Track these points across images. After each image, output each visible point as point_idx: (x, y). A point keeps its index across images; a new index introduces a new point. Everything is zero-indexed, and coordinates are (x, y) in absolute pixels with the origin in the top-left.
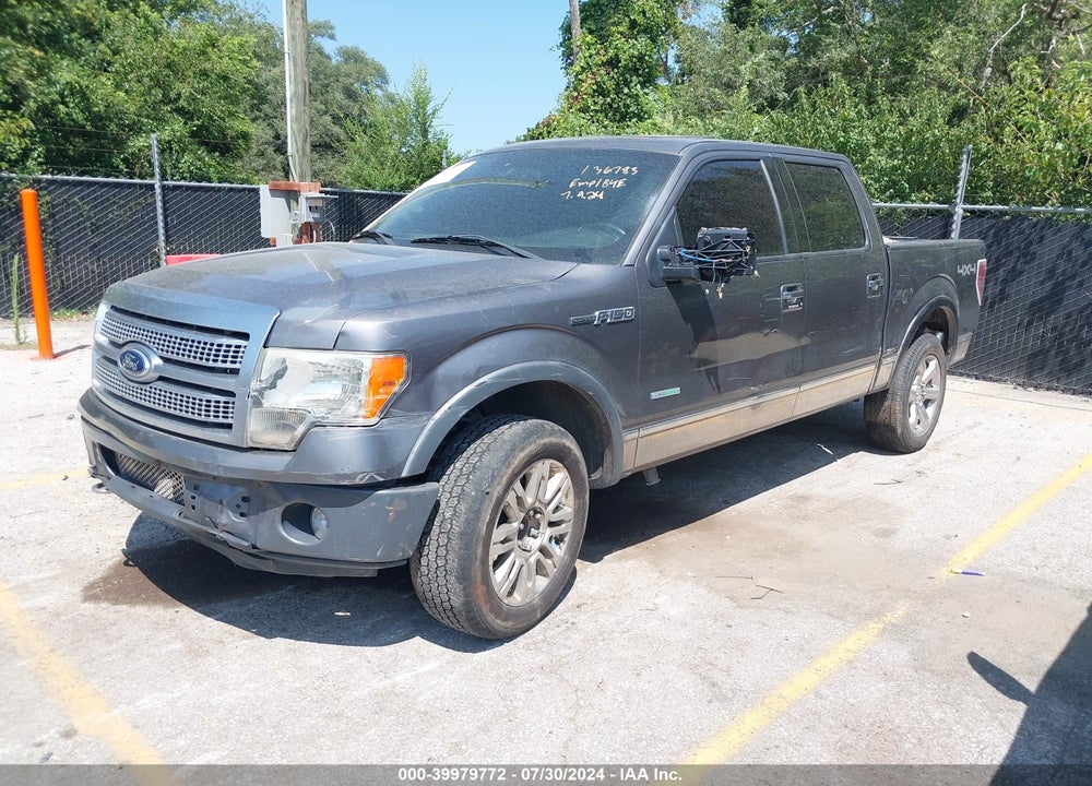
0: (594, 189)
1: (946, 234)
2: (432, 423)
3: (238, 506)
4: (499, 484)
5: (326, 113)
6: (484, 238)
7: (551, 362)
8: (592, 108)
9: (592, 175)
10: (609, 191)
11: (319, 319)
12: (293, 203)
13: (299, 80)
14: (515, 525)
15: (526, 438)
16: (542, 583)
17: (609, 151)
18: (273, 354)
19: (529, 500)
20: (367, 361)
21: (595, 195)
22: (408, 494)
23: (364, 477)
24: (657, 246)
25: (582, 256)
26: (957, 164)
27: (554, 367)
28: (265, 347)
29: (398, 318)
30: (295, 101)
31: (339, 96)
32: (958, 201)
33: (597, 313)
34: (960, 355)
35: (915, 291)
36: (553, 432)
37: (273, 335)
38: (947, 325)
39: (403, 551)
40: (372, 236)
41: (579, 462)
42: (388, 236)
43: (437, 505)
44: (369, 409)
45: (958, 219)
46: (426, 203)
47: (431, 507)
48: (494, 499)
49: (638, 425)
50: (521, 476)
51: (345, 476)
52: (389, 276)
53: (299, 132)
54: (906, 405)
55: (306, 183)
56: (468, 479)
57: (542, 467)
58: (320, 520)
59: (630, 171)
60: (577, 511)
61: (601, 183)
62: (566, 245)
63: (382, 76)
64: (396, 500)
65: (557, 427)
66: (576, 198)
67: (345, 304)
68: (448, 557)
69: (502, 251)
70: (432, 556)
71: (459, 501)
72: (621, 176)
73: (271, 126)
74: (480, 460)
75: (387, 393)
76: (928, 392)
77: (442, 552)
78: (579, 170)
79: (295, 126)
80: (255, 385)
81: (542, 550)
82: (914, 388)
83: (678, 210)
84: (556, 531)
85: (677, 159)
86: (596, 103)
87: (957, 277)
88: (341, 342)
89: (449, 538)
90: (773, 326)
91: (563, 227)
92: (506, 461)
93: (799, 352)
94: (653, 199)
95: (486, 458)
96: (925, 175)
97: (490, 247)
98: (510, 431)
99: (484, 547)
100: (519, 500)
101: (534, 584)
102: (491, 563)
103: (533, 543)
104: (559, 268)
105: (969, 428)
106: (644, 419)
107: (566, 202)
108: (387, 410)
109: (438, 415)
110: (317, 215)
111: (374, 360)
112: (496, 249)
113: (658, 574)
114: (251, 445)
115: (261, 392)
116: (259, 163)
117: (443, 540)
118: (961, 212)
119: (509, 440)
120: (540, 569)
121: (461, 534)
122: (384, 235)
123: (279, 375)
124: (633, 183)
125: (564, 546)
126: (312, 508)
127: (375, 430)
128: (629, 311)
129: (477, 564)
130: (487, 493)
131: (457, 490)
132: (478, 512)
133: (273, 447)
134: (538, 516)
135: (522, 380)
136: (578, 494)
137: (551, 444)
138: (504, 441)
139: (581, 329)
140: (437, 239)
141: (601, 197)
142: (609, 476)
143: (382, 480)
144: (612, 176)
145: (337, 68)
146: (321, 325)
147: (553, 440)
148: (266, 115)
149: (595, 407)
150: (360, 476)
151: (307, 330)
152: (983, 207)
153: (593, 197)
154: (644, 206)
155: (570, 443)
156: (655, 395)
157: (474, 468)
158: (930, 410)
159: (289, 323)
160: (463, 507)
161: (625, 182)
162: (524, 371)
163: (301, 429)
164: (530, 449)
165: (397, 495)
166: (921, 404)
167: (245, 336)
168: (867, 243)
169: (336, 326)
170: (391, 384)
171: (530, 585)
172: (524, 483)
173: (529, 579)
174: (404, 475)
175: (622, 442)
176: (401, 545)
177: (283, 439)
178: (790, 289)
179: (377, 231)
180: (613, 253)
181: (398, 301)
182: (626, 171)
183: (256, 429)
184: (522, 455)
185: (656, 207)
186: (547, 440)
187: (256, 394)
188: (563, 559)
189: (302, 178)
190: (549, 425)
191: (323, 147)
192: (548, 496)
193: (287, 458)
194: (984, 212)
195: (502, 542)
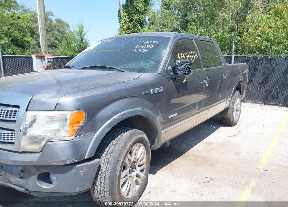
0: (144, 48)
1: (230, 63)
2: (95, 136)
3: (19, 174)
4: (123, 156)
5: (52, 37)
6: (108, 66)
7: (138, 109)
8: (127, 33)
9: (142, 44)
10: (149, 49)
11: (49, 98)
12: (43, 60)
13: (43, 24)
14: (128, 170)
15: (131, 137)
16: (137, 187)
17: (147, 37)
18: (30, 114)
19: (132, 159)
20: (68, 114)
21: (145, 50)
22: (88, 165)
23: (70, 161)
24: (168, 66)
25: (143, 71)
26: (231, 44)
27: (138, 110)
28: (26, 111)
29: (80, 96)
30: (42, 30)
31: (56, 32)
32: (233, 54)
33: (151, 90)
34: (244, 96)
35: (234, 78)
36: (139, 134)
37: (30, 106)
38: (241, 88)
39: (87, 186)
40: (68, 67)
41: (148, 142)
42: (73, 67)
43: (100, 166)
44: (70, 133)
45: (233, 58)
46: (86, 56)
47: (97, 168)
48: (121, 162)
49: (165, 128)
50: (129, 152)
51: (63, 161)
52: (75, 80)
53: (44, 39)
54: (233, 112)
55: (47, 54)
56: (110, 155)
57: (136, 147)
58: (53, 177)
59: (155, 42)
60: (147, 160)
61: (146, 47)
62: (137, 67)
63: (68, 26)
64: (83, 168)
65: (140, 131)
66: (138, 51)
67: (59, 91)
68: (105, 186)
69: (114, 70)
70: (98, 186)
71: (108, 164)
72: (152, 44)
73: (37, 40)
74: (115, 147)
75: (77, 126)
76: (237, 108)
77: (102, 184)
78: (138, 43)
79: (42, 37)
80: (23, 127)
81: (137, 176)
82: (234, 107)
83: (172, 54)
84: (141, 168)
85: (169, 38)
86: (128, 31)
87: (243, 74)
88: (57, 107)
89: (105, 179)
90: (201, 91)
91: (135, 61)
92: (124, 147)
93: (208, 99)
94: (164, 51)
95: (117, 147)
96: (223, 47)
97: (110, 69)
98: (125, 135)
99: (118, 181)
100: (129, 160)
101: (135, 188)
102: (121, 186)
103: (134, 174)
104: (137, 75)
105: (246, 116)
106: (167, 125)
107: (135, 53)
108: (78, 134)
109: (98, 133)
110: (51, 64)
111: (71, 114)
112: (112, 69)
113: (173, 176)
114: (23, 150)
115: (26, 129)
116: (34, 51)
117: (102, 180)
118: (234, 57)
119: (125, 139)
120: (137, 183)
121: (109, 177)
122: (72, 66)
123: (33, 122)
124: (157, 46)
125: (144, 172)
126: (49, 174)
127: (73, 142)
128: (161, 89)
129: (116, 188)
130: (119, 161)
131: (107, 160)
132: (115, 168)
133: (32, 151)
134: (135, 164)
135: (128, 116)
136: (147, 154)
137: (139, 138)
138: (123, 139)
139: (147, 96)
140: (91, 67)
141: (147, 51)
142: (157, 146)
143: (78, 161)
144: (149, 44)
145: (55, 24)
146: (49, 101)
147: (140, 136)
148: (35, 37)
149: (152, 123)
150: (69, 161)
151: (44, 103)
152: (239, 55)
153: (144, 51)
154: (162, 54)
155: (145, 136)
156: (170, 117)
157: (113, 151)
158: (238, 113)
159: (36, 101)
160: (109, 167)
161: (154, 46)
162: (129, 113)
163: (43, 143)
164: (132, 141)
165: (84, 166)
166: (236, 111)
167: (18, 107)
168: (222, 65)
169: (55, 101)
170: (79, 122)
171: (134, 189)
172: (130, 153)
173: (134, 187)
174: (86, 158)
175: (161, 134)
176: (87, 184)
177: (36, 147)
178: (205, 79)
179: (70, 65)
180: (154, 69)
181: (79, 90)
182: (154, 42)
183: (24, 144)
184: (130, 144)
185: (166, 53)
186: (137, 137)
187: (24, 130)
188: (144, 177)
189: (45, 53)
190: (138, 131)
191: (52, 46)
192: (138, 156)
193: (38, 155)
194: (240, 57)
195: (124, 177)
